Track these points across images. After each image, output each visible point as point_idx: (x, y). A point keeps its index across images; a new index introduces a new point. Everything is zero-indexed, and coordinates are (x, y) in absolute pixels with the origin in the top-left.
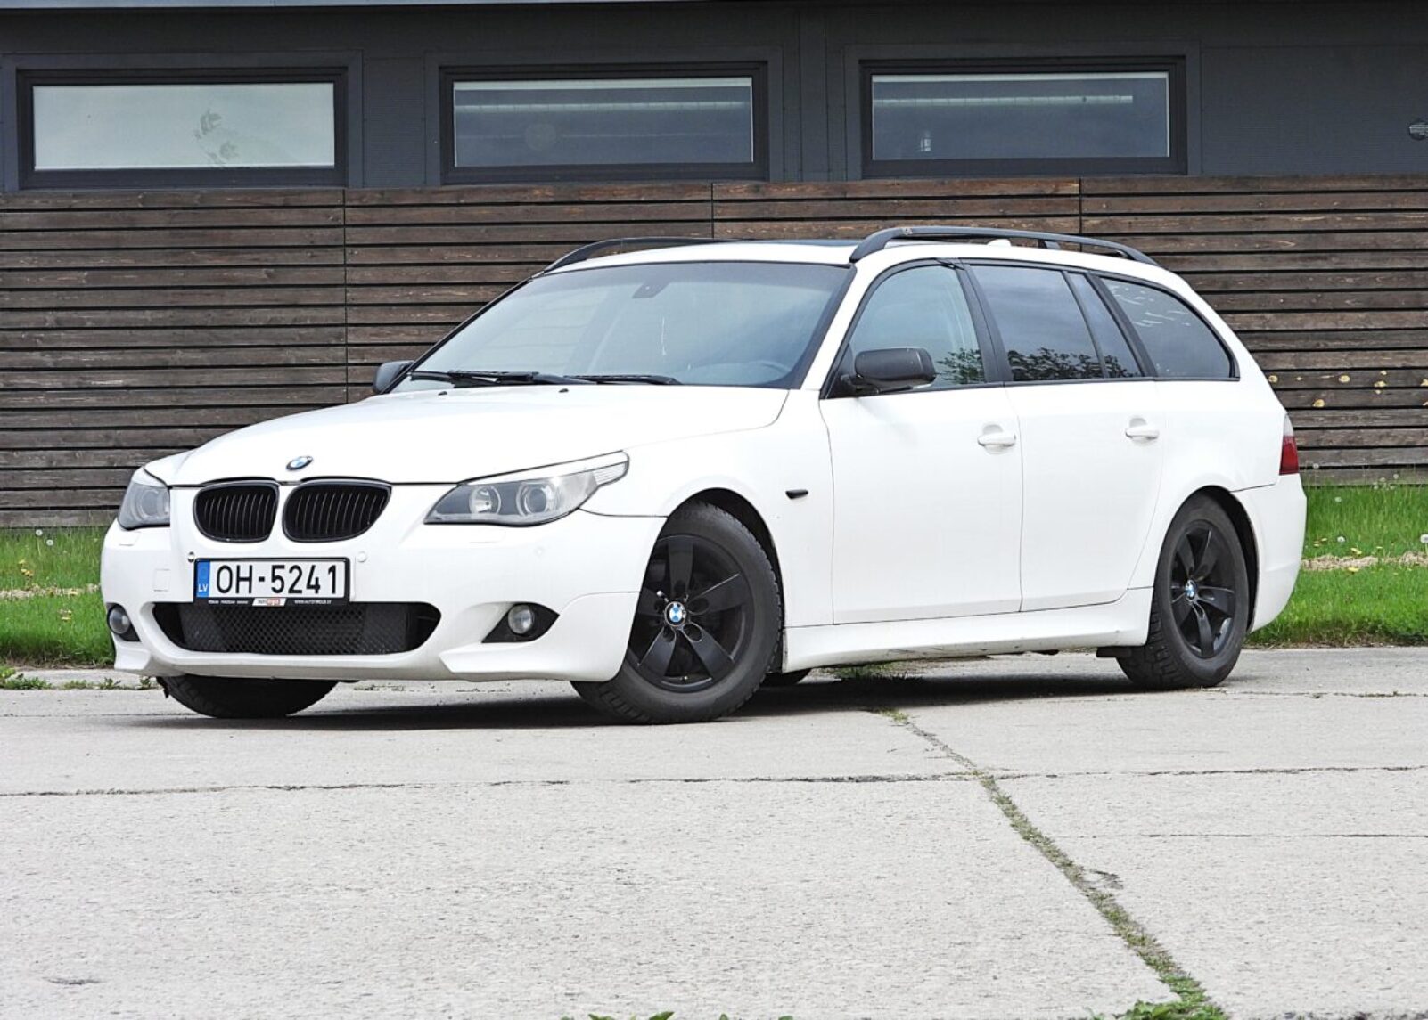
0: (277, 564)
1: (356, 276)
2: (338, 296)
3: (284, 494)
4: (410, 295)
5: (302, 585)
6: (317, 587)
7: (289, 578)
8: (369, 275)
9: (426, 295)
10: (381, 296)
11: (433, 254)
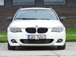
0: (38, 35)
1: (5, 13)
2: (4, 15)
3: (37, 29)
4: (9, 15)
5: (41, 37)
6: (42, 38)
7: (39, 37)
8: (7, 13)
9: (11, 15)
10: (8, 15)
11: (11, 12)
